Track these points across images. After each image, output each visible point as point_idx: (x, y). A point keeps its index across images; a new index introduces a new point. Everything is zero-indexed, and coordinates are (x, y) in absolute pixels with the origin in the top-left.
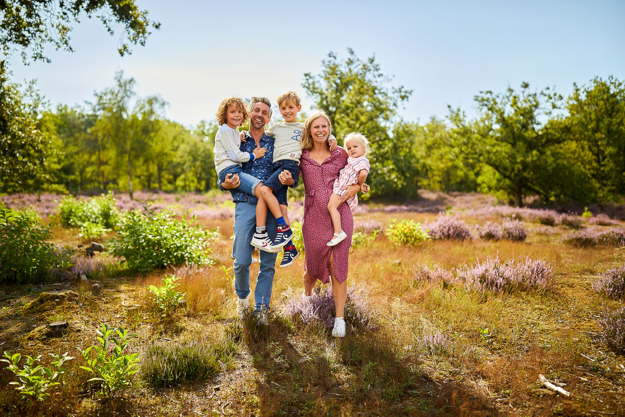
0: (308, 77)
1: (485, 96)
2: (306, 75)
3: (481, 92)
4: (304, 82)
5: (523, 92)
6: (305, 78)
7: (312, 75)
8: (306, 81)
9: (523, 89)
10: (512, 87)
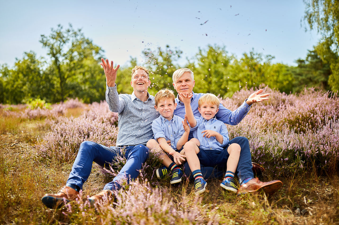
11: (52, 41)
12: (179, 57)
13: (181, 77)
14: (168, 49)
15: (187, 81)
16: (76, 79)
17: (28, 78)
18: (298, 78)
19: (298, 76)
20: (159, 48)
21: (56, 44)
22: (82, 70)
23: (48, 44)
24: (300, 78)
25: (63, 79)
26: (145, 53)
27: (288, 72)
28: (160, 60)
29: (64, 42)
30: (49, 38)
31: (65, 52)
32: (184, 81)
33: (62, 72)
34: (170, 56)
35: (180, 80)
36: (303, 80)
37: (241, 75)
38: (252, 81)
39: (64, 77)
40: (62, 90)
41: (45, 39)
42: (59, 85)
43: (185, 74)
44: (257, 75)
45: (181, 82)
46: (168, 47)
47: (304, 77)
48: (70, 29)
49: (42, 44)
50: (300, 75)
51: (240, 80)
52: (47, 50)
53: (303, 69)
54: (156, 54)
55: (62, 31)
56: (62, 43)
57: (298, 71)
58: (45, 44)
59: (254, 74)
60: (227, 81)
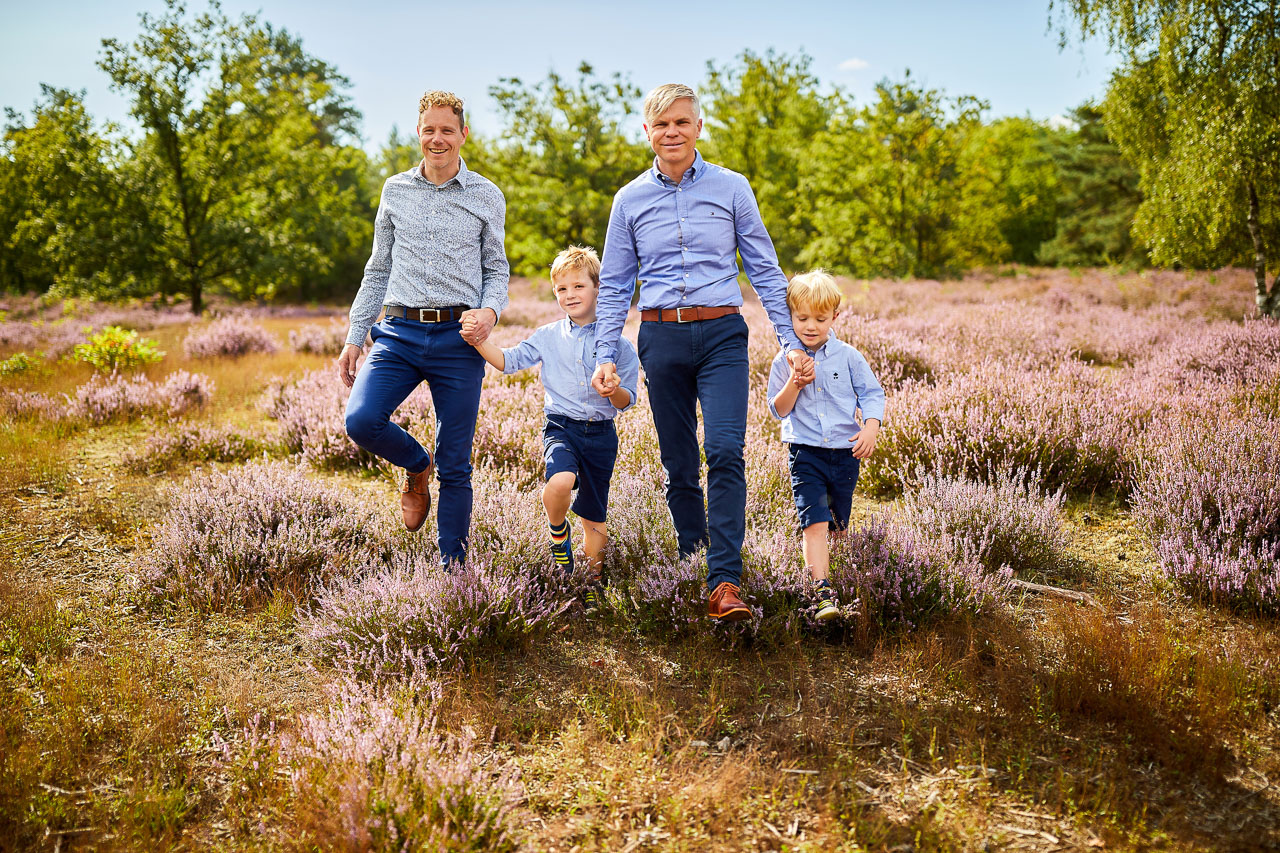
0: (110, 48)
1: (509, 88)
2: (106, 43)
3: (502, 80)
4: (103, 57)
5: (582, 80)
6: (104, 50)
7: (120, 42)
8: (108, 56)
9: (580, 75)
10: (557, 72)
11: (146, 65)
12: (628, 111)
13: (666, 111)
14: (590, 80)
15: (680, 122)
16: (242, 205)
17: (64, 207)
18: (1077, 181)
19: (1075, 174)
20: (555, 78)
21: (163, 77)
22: (266, 173)
23: (131, 75)
24: (1086, 179)
25: (193, 207)
26: (503, 97)
27: (1043, 157)
28: (560, 121)
29: (192, 68)
30: (133, 52)
31: (198, 106)
32: (672, 124)
33: (193, 181)
34: (597, 110)
35: (662, 119)
36: (1093, 188)
37: (862, 175)
38: (903, 198)
39: (197, 199)
40: (193, 248)
41: (118, 56)
42: (178, 229)
43: (679, 104)
44: (921, 173)
45: (665, 124)
46: (586, 69)
47: (1097, 178)
48: (213, 14)
49: (107, 78)
50: (1085, 168)
51: (859, 193)
52: (130, 96)
53: (1095, 147)
54: (544, 100)
55: (182, 21)
56: (184, 72)
57: (1078, 152)
58: (122, 77)
59: (910, 169)
60: (812, 196)
